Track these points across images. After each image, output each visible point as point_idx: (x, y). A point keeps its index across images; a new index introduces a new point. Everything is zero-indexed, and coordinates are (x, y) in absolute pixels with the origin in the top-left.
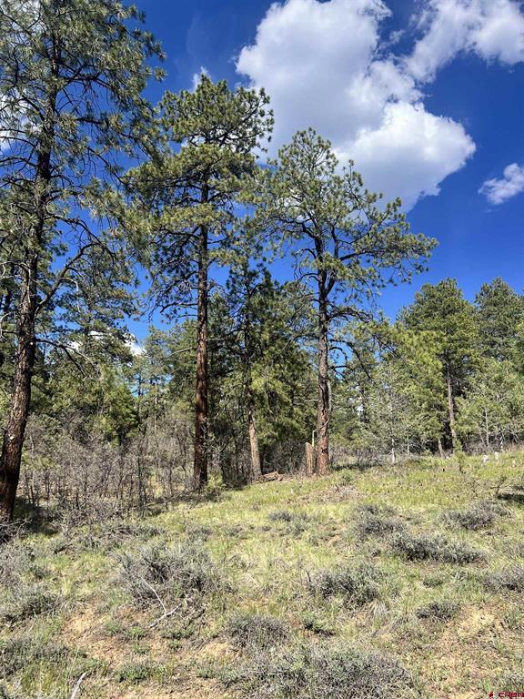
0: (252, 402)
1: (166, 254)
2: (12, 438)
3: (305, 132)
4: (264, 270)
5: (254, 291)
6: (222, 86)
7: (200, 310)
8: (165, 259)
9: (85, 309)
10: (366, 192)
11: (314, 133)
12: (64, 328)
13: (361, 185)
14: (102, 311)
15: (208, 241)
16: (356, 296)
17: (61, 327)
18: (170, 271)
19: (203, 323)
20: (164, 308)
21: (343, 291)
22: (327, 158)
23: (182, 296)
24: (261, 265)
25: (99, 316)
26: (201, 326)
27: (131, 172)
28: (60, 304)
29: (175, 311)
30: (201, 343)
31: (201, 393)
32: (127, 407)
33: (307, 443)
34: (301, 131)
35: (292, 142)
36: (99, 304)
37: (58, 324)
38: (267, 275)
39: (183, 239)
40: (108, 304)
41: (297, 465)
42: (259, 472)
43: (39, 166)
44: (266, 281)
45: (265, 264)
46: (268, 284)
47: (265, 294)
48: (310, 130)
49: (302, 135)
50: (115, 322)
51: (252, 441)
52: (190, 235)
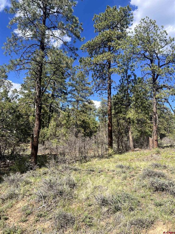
0: (130, 122)
1: (98, 72)
2: (35, 136)
3: (144, 19)
4: (134, 74)
5: (130, 82)
6: (114, 8)
7: (108, 91)
8: (98, 74)
9: (77, 94)
10: (170, 37)
11: (148, 18)
12: (71, 100)
13: (167, 34)
14: (82, 94)
15: (111, 66)
16: (168, 80)
17: (70, 100)
18: (100, 78)
19: (109, 95)
20: (97, 91)
21: (163, 79)
22: (154, 27)
23: (104, 87)
24: (133, 72)
25: (81, 96)
26: (109, 96)
27: (83, 45)
28: (69, 93)
29: (102, 92)
30: (109, 102)
31: (109, 120)
32: (94, 125)
33: (150, 138)
34: (143, 18)
35: (140, 23)
36: (81, 92)
37: (69, 99)
38: (135, 76)
39: (103, 66)
40: (84, 92)
41: (147, 145)
42: (133, 148)
43: (40, 46)
44: (135, 78)
45: (134, 72)
46: (135, 79)
47: (134, 83)
48: (147, 17)
49: (143, 20)
50: (87, 97)
51: (130, 137)
52: (105, 65)
